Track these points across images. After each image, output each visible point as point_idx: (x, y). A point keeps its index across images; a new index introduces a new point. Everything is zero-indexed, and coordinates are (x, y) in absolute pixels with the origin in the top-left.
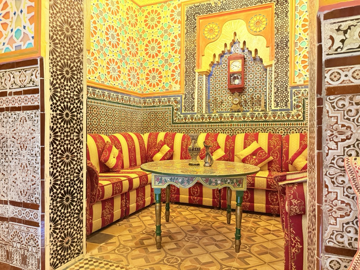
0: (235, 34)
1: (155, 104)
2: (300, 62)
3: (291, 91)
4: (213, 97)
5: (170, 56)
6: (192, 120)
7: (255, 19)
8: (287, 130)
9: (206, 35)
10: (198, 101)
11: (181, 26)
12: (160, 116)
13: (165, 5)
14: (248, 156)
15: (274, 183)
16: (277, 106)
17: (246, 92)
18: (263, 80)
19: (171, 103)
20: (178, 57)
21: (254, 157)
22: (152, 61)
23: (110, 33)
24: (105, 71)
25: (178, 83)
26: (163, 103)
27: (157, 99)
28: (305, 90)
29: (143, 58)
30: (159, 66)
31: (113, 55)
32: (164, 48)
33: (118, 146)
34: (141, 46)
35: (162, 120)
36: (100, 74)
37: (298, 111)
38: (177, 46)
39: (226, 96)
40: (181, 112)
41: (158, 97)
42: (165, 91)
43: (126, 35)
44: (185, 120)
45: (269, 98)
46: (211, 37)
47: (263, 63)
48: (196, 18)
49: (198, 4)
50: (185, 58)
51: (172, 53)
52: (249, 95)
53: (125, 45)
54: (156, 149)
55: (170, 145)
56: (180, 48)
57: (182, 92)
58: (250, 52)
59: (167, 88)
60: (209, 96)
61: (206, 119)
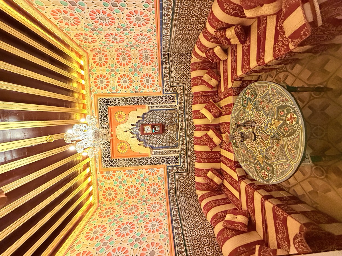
0: (126, 131)
1: (174, 187)
2: (148, 89)
3: (165, 94)
4: (167, 144)
5: (139, 178)
6: (185, 157)
7: (117, 119)
8: (190, 95)
9: (125, 151)
10: (171, 154)
11: (117, 170)
12: (182, 183)
13: (100, 184)
14: (212, 114)
15: (236, 91)
16: (174, 102)
17: (164, 123)
18: (157, 112)
19: (173, 175)
20: (140, 171)
21: (212, 110)
22: (142, 192)
23: (122, 233)
24: (156, 234)
25: (159, 170)
26: (173, 181)
27: (170, 186)
28: (165, 86)
29: (139, 200)
30: (146, 186)
31: (141, 227)
32: (133, 183)
33: (221, 215)
34: (130, 203)
35: (185, 181)
36: (161, 239)
37: (178, 90)
38: (132, 173)
39: (167, 135)
40: (179, 166)
41: (168, 184)
42: (164, 180)
43: (122, 216)
44: (185, 162)
45: (169, 107)
46: (127, 148)
47: (146, 112)
48: (112, 159)
49: (103, 159)
50: (141, 166)
51: (137, 176)
52: (166, 121)
53: (130, 216)
54: (211, 182)
55: (206, 172)
56: (133, 170)
57: (165, 166)
58: (139, 121)
59: (162, 178)
60: (166, 147)
61: (184, 147)
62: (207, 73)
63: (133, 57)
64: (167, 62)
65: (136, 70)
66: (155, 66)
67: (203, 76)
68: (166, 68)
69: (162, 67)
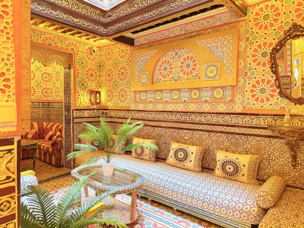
62: (36, 131)
63: (47, 84)
64: (44, 106)
65: (38, 84)
66: (41, 97)
67: (34, 129)
68: (39, 105)
69: (40, 102)
